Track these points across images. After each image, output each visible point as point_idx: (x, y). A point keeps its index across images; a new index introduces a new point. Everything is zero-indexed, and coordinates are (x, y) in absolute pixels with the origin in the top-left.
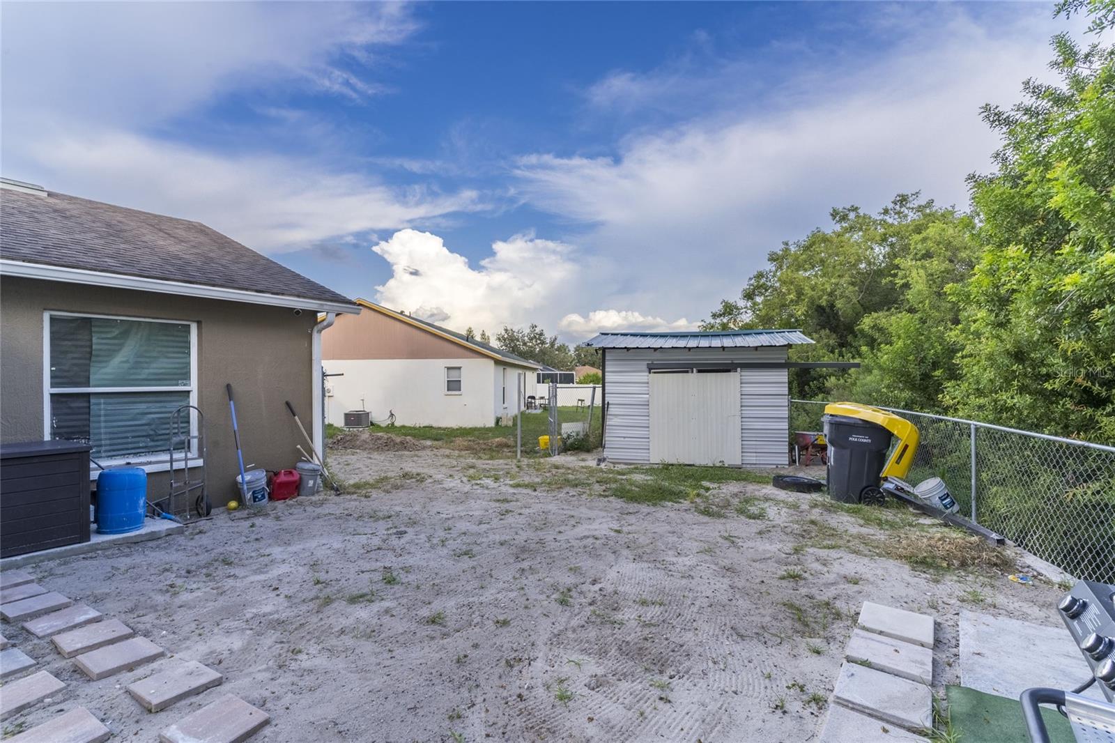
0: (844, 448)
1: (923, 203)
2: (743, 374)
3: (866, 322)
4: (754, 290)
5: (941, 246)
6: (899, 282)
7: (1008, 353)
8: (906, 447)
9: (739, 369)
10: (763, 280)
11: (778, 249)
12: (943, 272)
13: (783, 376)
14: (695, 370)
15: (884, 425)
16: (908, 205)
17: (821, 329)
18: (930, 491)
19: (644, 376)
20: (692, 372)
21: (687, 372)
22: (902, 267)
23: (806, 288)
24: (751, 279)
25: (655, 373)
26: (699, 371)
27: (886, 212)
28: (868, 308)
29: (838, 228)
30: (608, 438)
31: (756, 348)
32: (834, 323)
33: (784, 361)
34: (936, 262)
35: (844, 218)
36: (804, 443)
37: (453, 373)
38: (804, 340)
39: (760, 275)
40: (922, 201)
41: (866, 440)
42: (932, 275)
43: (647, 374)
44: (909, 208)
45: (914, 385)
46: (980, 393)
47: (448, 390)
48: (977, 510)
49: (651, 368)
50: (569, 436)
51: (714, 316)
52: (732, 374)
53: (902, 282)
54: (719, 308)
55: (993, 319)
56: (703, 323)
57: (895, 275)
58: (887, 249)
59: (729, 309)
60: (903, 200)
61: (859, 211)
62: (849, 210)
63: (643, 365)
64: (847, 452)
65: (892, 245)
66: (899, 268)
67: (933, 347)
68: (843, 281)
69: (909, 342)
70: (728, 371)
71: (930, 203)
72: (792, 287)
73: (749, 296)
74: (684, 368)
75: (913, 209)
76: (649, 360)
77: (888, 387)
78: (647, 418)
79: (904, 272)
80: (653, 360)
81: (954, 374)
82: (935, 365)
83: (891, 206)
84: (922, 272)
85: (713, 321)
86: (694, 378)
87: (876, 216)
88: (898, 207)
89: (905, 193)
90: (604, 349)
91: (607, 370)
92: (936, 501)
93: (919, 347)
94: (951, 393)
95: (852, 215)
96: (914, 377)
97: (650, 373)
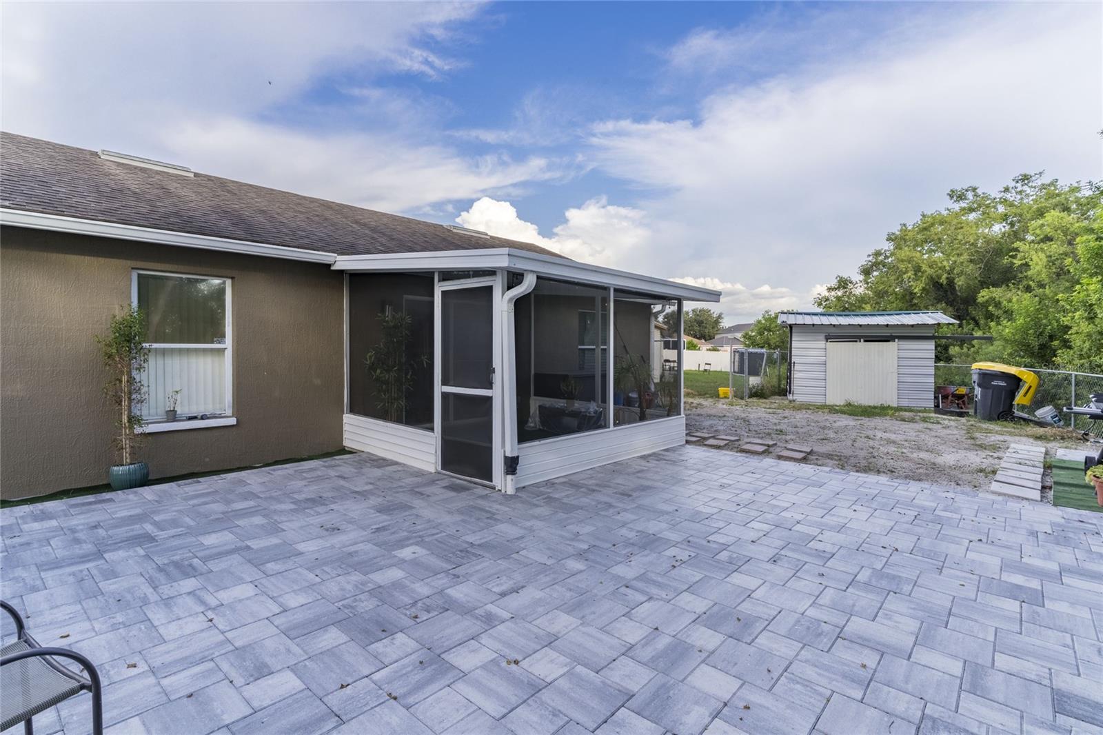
0: (987, 388)
1: (1048, 182)
2: (900, 343)
3: (984, 295)
4: (872, 266)
5: (1059, 232)
6: (1017, 262)
7: (1099, 333)
8: (1030, 387)
9: (896, 340)
10: (881, 258)
11: (896, 230)
12: (1062, 254)
13: (931, 345)
14: (862, 340)
15: (1016, 374)
16: (1030, 184)
17: (938, 303)
18: (1046, 413)
19: (822, 344)
20: (860, 342)
21: (856, 341)
22: (1021, 250)
23: (924, 266)
24: (869, 256)
25: (831, 342)
26: (865, 341)
27: (1007, 190)
28: (984, 284)
29: (956, 207)
30: (795, 388)
31: (912, 326)
32: (951, 297)
33: (931, 335)
34: (1055, 246)
35: (961, 197)
36: (946, 393)
38: (948, 320)
39: (878, 254)
40: (1046, 180)
41: (1003, 384)
42: (1050, 256)
43: (824, 342)
44: (1032, 187)
45: (1033, 353)
46: (1081, 357)
48: (1075, 422)
49: (827, 339)
51: (830, 289)
52: (890, 343)
53: (1020, 263)
54: (834, 283)
55: (1086, 315)
56: (819, 296)
57: (1014, 257)
58: (1008, 227)
59: (843, 283)
60: (1025, 179)
61: (977, 191)
62: (967, 190)
63: (822, 336)
64: (990, 391)
65: (1012, 224)
66: (1019, 251)
67: (1051, 324)
68: (962, 259)
69: (1029, 319)
70: (888, 341)
71: (1054, 183)
72: (910, 265)
73: (866, 272)
74: (854, 338)
75: (1035, 187)
76: (827, 333)
77: (1009, 355)
78: (825, 373)
79: (1023, 254)
80: (828, 335)
81: (1067, 345)
82: (1052, 338)
83: (1012, 184)
84: (1042, 255)
85: (827, 294)
86: (861, 345)
87: (995, 193)
88: (1019, 185)
89: (1028, 173)
90: (791, 326)
91: (793, 339)
92: (1049, 419)
93: (1037, 323)
94: (1062, 357)
95: (970, 195)
96: (1033, 347)
97: (827, 341)
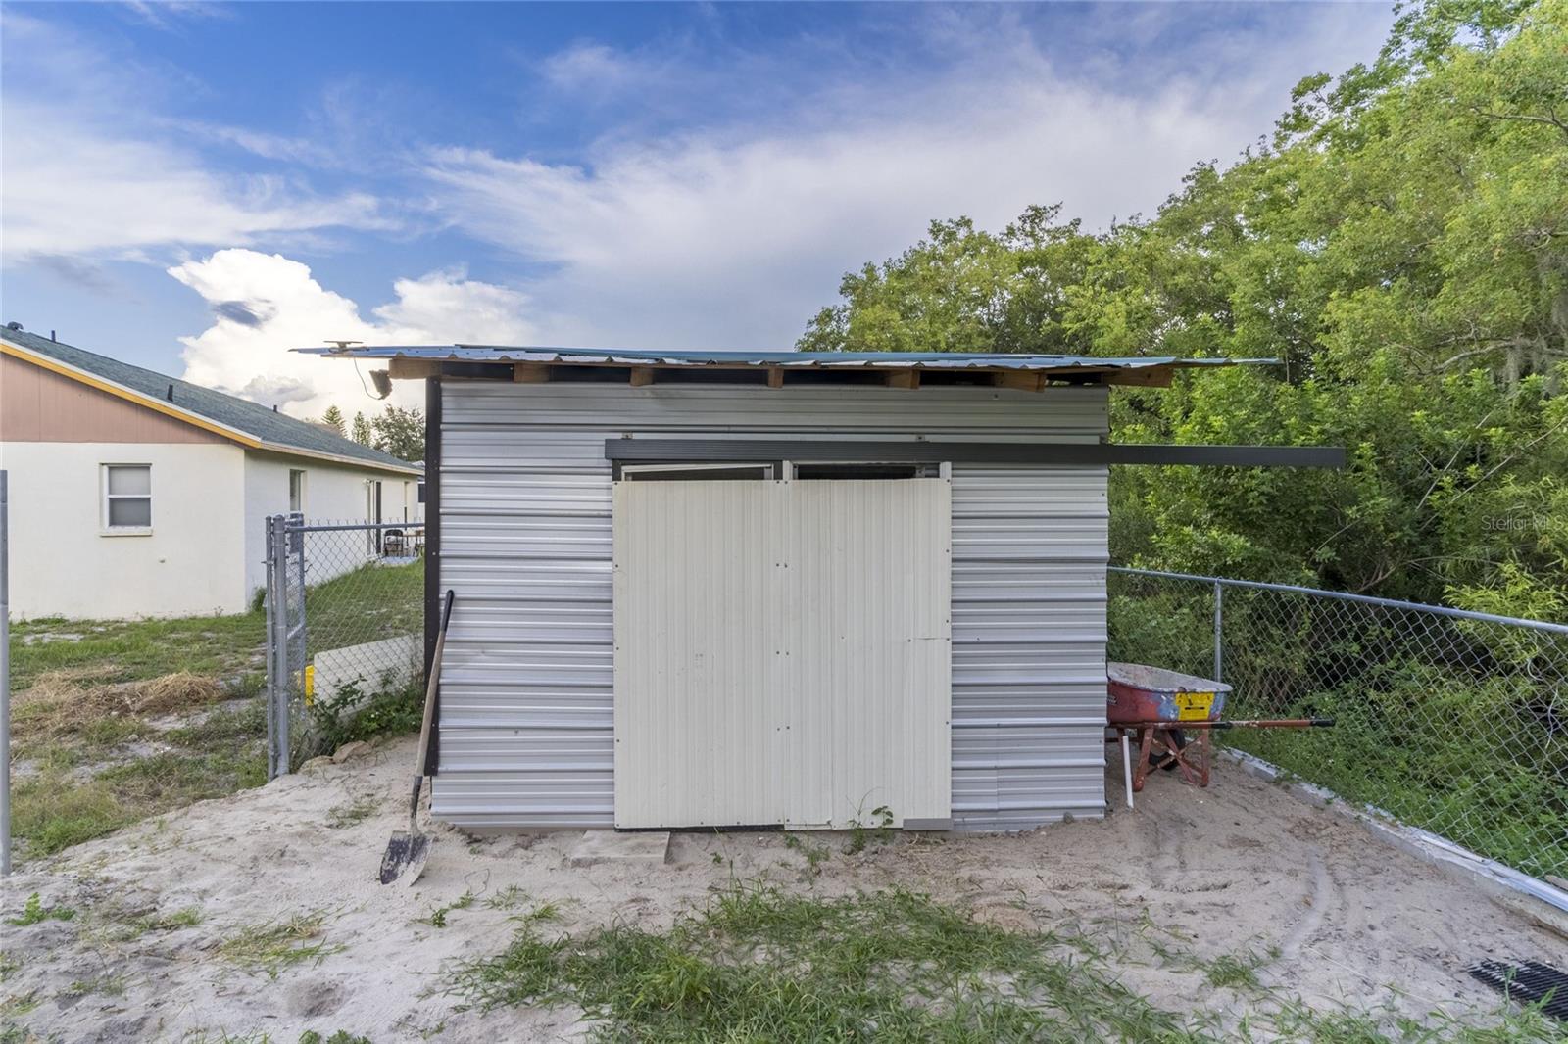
1: (1065, 224)
2: (961, 483)
9: (946, 467)
11: (857, 270)
13: (1093, 494)
14: (787, 467)
16: (1043, 225)
19: (593, 491)
20: (778, 476)
21: (758, 475)
25: (636, 477)
26: (804, 473)
27: (1011, 232)
30: (452, 735)
33: (1095, 440)
35: (950, 237)
37: (123, 477)
40: (1063, 220)
43: (606, 481)
44: (1043, 231)
47: (113, 522)
49: (621, 461)
50: (346, 695)
52: (919, 483)
60: (1036, 215)
61: (972, 226)
62: (958, 225)
63: (592, 448)
65: (1032, 278)
70: (907, 473)
71: (1073, 226)
74: (748, 461)
75: (1049, 231)
76: (613, 427)
78: (604, 652)
80: (628, 428)
83: (1018, 224)
86: (782, 494)
88: (1028, 227)
89: (1040, 205)
91: (447, 463)
95: (962, 233)
97: (616, 477)
